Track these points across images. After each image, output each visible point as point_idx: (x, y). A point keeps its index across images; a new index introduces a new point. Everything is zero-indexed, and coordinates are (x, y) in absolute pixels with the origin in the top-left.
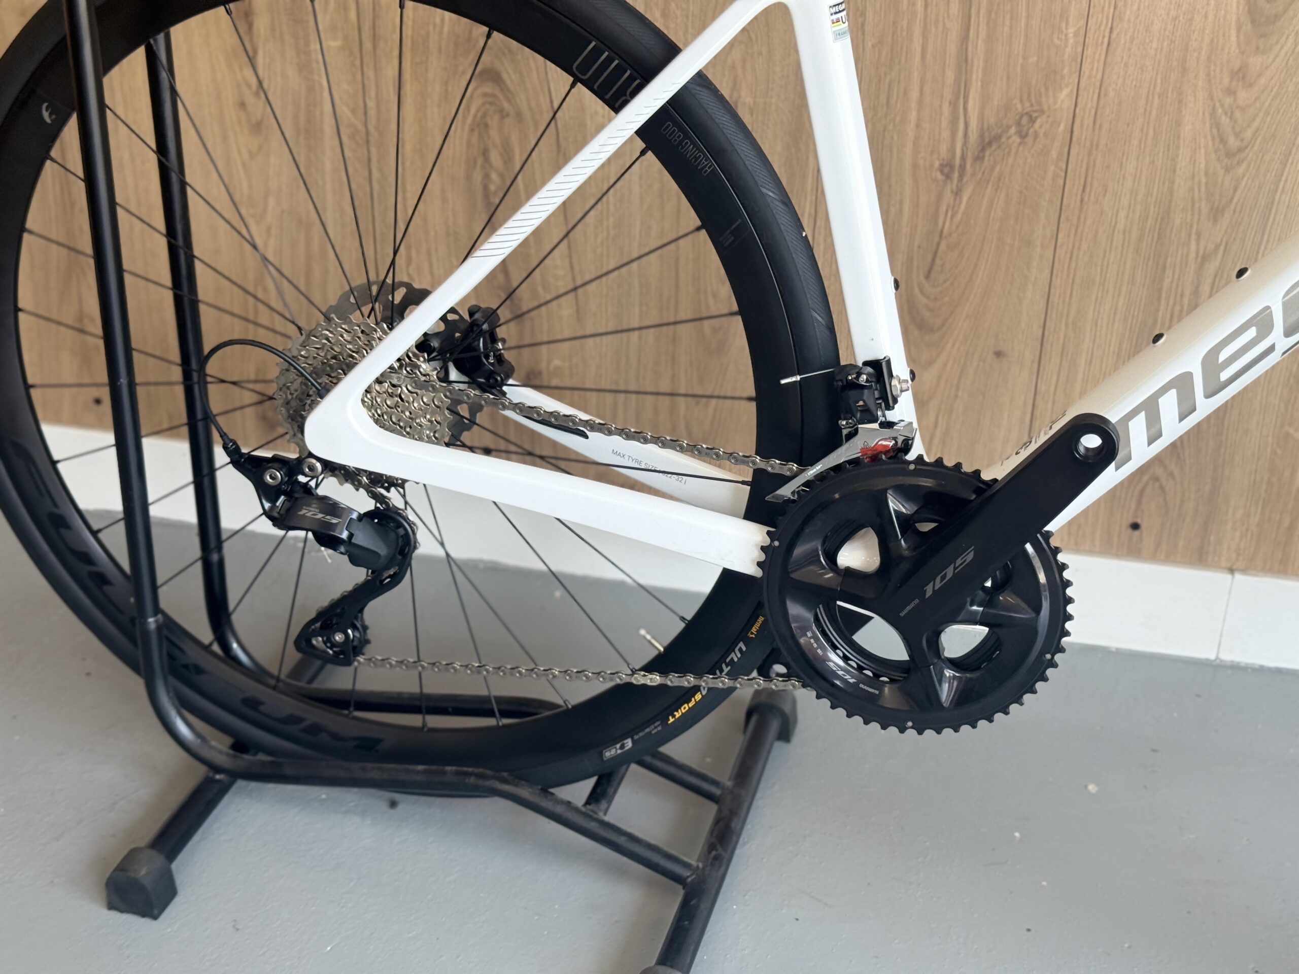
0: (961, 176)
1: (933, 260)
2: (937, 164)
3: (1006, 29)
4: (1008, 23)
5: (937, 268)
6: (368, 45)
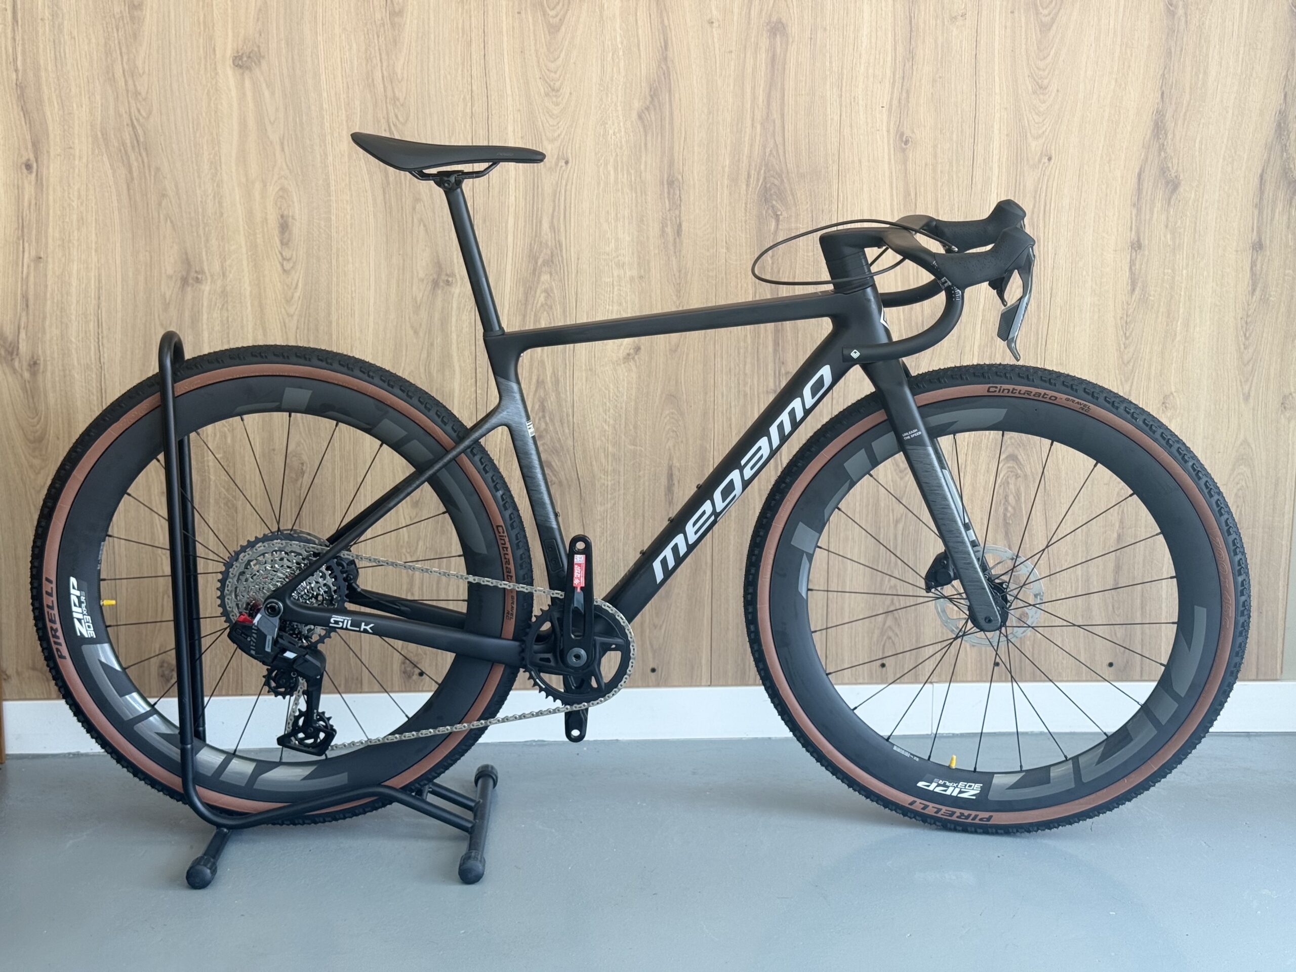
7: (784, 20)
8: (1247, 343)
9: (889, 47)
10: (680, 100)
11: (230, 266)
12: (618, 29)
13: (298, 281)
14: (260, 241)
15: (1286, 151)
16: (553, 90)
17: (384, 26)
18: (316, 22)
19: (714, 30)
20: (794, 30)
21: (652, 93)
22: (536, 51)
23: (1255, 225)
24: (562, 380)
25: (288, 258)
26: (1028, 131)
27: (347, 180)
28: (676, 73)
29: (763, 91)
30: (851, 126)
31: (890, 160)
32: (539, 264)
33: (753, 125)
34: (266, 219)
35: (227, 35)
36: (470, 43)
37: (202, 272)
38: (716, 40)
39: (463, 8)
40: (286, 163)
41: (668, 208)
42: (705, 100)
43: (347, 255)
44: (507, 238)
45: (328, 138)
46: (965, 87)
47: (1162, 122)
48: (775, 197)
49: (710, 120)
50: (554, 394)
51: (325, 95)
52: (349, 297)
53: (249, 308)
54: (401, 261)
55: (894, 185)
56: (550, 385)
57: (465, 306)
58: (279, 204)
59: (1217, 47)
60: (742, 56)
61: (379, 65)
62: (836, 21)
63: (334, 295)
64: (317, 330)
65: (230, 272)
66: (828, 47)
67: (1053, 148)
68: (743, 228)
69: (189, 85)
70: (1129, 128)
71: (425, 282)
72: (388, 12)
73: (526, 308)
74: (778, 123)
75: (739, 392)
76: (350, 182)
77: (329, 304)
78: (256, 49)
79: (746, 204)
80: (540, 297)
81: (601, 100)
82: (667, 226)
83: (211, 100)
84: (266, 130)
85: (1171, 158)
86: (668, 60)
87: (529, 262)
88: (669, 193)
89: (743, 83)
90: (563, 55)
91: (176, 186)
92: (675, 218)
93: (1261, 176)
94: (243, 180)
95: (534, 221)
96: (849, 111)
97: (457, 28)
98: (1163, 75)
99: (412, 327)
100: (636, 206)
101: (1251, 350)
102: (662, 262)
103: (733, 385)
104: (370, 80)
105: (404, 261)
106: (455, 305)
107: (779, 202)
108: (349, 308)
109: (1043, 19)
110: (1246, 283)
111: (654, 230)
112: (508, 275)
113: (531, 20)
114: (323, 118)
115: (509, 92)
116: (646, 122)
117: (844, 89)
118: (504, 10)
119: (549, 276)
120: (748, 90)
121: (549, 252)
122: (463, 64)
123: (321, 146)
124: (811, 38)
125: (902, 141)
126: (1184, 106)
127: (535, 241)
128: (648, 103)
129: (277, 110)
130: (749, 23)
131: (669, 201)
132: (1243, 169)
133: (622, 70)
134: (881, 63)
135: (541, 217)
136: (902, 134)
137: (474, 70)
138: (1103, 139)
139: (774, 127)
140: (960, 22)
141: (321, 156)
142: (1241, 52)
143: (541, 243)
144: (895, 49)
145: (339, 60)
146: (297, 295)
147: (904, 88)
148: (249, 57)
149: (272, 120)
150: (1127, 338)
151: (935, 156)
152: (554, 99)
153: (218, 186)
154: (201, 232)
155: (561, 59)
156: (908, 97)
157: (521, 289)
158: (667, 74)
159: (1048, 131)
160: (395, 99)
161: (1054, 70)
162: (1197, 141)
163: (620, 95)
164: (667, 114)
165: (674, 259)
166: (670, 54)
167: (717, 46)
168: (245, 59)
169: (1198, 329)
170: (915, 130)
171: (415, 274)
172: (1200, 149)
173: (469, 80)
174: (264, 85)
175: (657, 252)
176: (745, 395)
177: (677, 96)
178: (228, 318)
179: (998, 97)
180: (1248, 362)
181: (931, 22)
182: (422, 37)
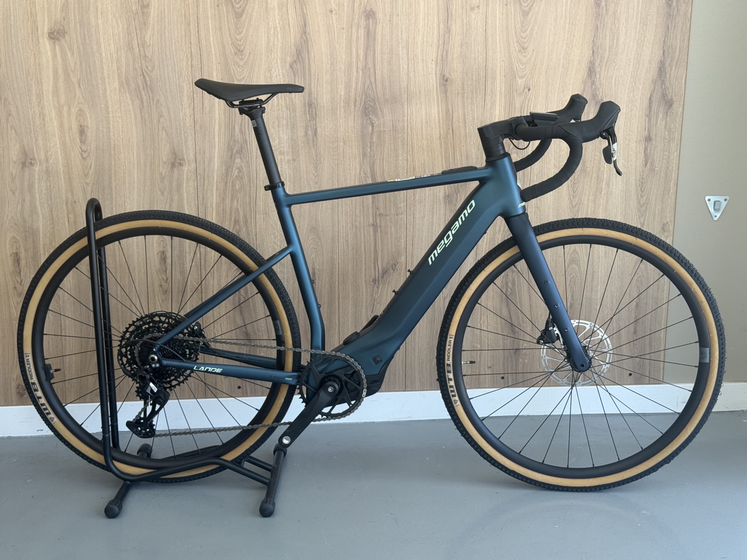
0: (378, 283)
1: (373, 307)
2: (371, 280)
3: (386, 242)
4: (386, 240)
5: (374, 309)
6: (203, 263)
7: (374, 10)
8: (642, 194)
9: (436, 26)
10: (314, 56)
11: (51, 155)
12: (277, 15)
13: (91, 164)
14: (68, 140)
15: (664, 84)
16: (239, 51)
17: (138, 14)
18: (97, 12)
19: (333, 15)
20: (380, 15)
21: (298, 53)
22: (229, 28)
23: (647, 126)
24: (249, 220)
25: (85, 150)
26: (516, 73)
27: (119, 104)
28: (312, 41)
29: (363, 51)
30: (414, 71)
31: (437, 91)
32: (234, 153)
33: (357, 71)
34: (71, 128)
35: (44, 20)
36: (189, 24)
37: (34, 159)
38: (334, 22)
39: (184, 3)
40: (82, 95)
41: (309, 119)
42: (329, 57)
43: (120, 148)
44: (214, 138)
45: (107, 80)
46: (480, 49)
47: (593, 68)
48: (371, 113)
49: (332, 68)
50: (245, 228)
51: (104, 55)
52: (122, 172)
53: (63, 180)
54: (153, 152)
55: (440, 105)
56: (242, 222)
57: (191, 177)
58: (78, 119)
59: (625, 24)
60: (350, 31)
61: (136, 37)
62: (404, 10)
63: (113, 172)
64: (104, 192)
65: (51, 159)
66: (400, 26)
67: (531, 83)
68: (353, 131)
69: (23, 50)
70: (574, 72)
71: (167, 164)
72: (140, 7)
73: (227, 179)
74: (372, 70)
75: (352, 225)
76: (120, 105)
77: (110, 178)
78: (62, 28)
79: (354, 117)
80: (235, 172)
81: (268, 56)
82: (308, 130)
83: (35, 58)
84: (69, 75)
85: (599, 89)
86: (307, 34)
87: (228, 152)
88: (309, 110)
89: (351, 47)
90: (244, 30)
91: (17, 109)
92: (313, 125)
93: (650, 98)
94: (57, 105)
95: (231, 128)
96: (413, 63)
97: (181, 15)
98: (593, 41)
99: (160, 190)
100: (290, 119)
101: (644, 198)
102: (306, 151)
103: (349, 222)
104: (131, 46)
105: (154, 151)
106: (185, 177)
107: (373, 115)
108: (123, 180)
109: (525, 9)
110: (642, 160)
111: (301, 132)
112: (216, 160)
113: (225, 10)
114: (103, 68)
115: (213, 52)
116: (294, 69)
117: (409, 50)
118: (209, 5)
119: (240, 159)
120: (354, 50)
121: (239, 146)
122: (185, 36)
123: (102, 84)
124: (390, 20)
125: (444, 80)
126: (606, 58)
127: (231, 139)
128: (295, 58)
129: (76, 63)
130: (353, 11)
131: (309, 116)
132: (640, 94)
133: (280, 39)
134: (431, 34)
135: (234, 125)
136: (444, 76)
137: (192, 38)
138: (559, 78)
139: (370, 72)
140: (476, 11)
141: (102, 90)
142: (638, 27)
143: (235, 140)
144: (439, 27)
145: (111, 34)
146: (91, 172)
147: (445, 49)
148: (58, 33)
149: (73, 69)
150: (574, 192)
151: (463, 88)
152: (240, 57)
153: (42, 108)
154: (33, 135)
155: (243, 32)
156: (447, 55)
157: (224, 168)
158: (306, 41)
159: (528, 73)
160: (146, 57)
161: (531, 38)
162: (614, 79)
163: (279, 54)
164: (307, 65)
165: (313, 149)
166: (308, 30)
167: (335, 25)
168: (55, 34)
169: (614, 187)
170: (451, 73)
171: (161, 159)
172: (615, 83)
173: (190, 45)
174: (67, 49)
175: (303, 145)
176: (356, 227)
177: (312, 54)
178: (50, 186)
179: (499, 54)
180: (643, 205)
181: (459, 11)
182: (161, 20)
